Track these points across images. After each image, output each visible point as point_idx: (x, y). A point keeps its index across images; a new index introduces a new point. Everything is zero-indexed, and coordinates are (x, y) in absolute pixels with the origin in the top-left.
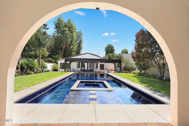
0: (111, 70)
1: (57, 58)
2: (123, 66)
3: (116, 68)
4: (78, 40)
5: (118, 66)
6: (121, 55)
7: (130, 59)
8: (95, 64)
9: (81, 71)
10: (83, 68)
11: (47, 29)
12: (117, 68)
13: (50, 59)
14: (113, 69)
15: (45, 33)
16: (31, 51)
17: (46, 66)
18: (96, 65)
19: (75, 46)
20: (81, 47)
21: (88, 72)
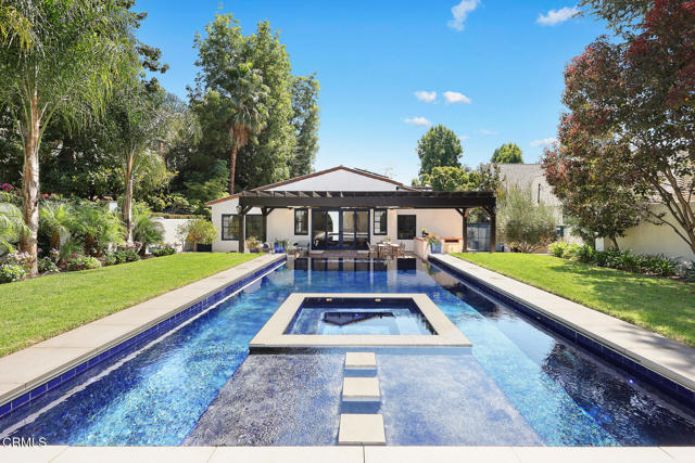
0: (447, 241)
1: (209, 193)
2: (503, 219)
3: (469, 229)
4: (298, 113)
5: (481, 222)
6: (493, 170)
7: (535, 188)
8: (376, 216)
9: (314, 248)
10: (322, 235)
11: (163, 70)
12: (475, 229)
13: (179, 199)
14: (459, 234)
15: (151, 88)
16: (95, 166)
17: (158, 228)
18: (378, 219)
19: (284, 137)
20: (314, 141)
21: (343, 253)
